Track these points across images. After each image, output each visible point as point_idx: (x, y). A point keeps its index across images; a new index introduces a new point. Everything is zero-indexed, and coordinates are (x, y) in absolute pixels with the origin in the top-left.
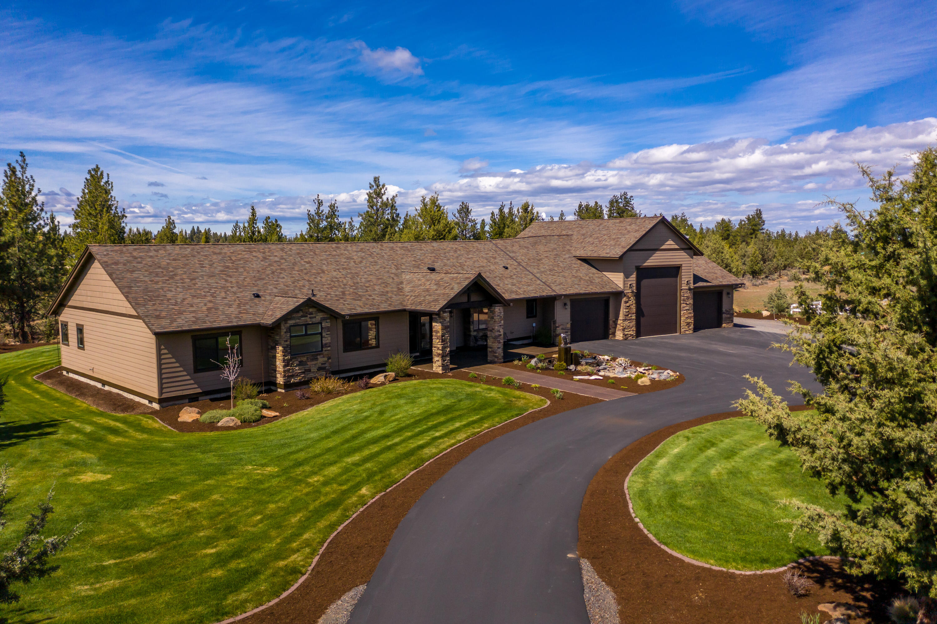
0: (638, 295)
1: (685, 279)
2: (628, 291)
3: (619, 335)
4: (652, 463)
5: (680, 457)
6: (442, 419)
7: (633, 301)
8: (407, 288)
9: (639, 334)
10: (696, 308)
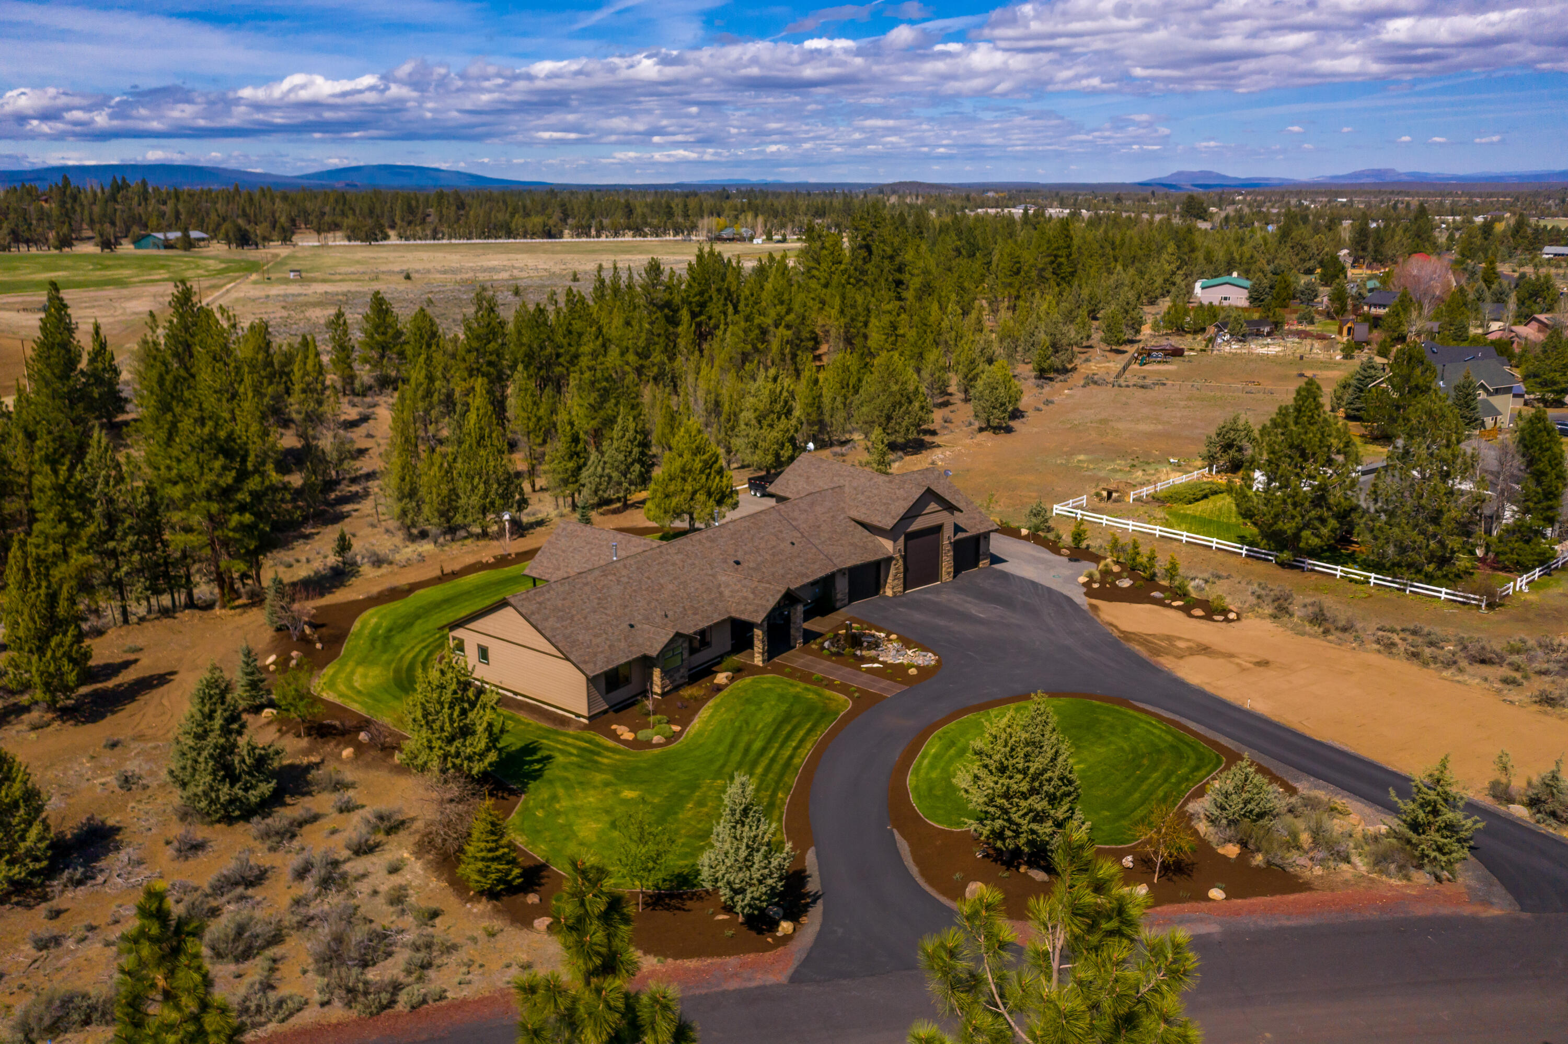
0: (905, 558)
1: (948, 536)
2: (897, 555)
3: (889, 593)
4: (920, 764)
5: (936, 757)
6: (788, 728)
7: (901, 562)
8: (727, 593)
9: (905, 589)
10: (956, 559)
